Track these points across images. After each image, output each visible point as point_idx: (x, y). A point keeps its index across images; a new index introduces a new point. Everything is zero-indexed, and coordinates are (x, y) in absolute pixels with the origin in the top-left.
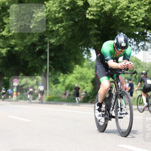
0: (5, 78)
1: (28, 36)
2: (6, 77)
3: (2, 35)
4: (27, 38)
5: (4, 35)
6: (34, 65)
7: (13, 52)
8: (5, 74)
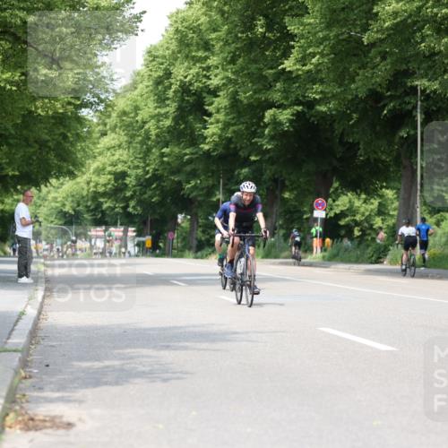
0: (287, 195)
1: (361, 72)
2: (291, 191)
3: (284, 69)
4: (357, 78)
5: (288, 69)
6: (373, 156)
7: (312, 119)
8: (287, 183)
